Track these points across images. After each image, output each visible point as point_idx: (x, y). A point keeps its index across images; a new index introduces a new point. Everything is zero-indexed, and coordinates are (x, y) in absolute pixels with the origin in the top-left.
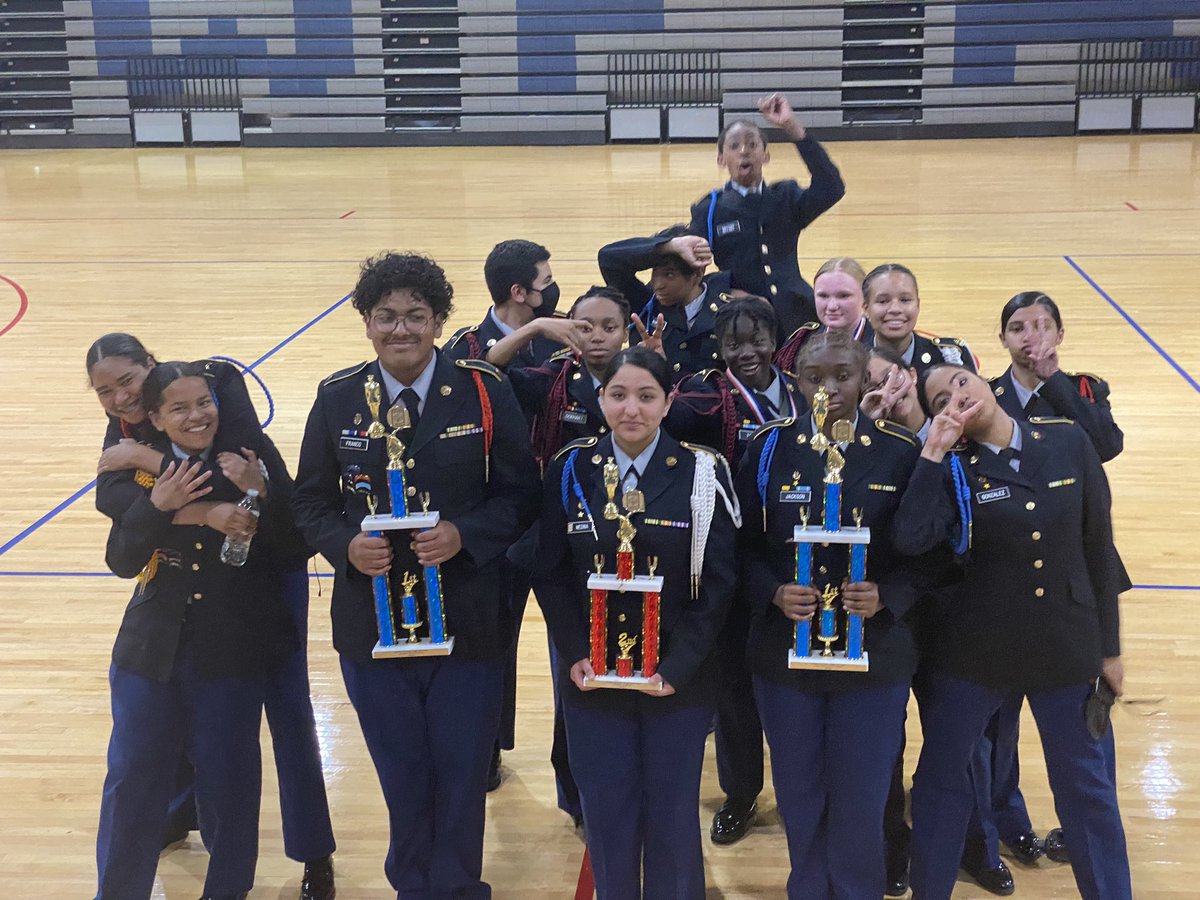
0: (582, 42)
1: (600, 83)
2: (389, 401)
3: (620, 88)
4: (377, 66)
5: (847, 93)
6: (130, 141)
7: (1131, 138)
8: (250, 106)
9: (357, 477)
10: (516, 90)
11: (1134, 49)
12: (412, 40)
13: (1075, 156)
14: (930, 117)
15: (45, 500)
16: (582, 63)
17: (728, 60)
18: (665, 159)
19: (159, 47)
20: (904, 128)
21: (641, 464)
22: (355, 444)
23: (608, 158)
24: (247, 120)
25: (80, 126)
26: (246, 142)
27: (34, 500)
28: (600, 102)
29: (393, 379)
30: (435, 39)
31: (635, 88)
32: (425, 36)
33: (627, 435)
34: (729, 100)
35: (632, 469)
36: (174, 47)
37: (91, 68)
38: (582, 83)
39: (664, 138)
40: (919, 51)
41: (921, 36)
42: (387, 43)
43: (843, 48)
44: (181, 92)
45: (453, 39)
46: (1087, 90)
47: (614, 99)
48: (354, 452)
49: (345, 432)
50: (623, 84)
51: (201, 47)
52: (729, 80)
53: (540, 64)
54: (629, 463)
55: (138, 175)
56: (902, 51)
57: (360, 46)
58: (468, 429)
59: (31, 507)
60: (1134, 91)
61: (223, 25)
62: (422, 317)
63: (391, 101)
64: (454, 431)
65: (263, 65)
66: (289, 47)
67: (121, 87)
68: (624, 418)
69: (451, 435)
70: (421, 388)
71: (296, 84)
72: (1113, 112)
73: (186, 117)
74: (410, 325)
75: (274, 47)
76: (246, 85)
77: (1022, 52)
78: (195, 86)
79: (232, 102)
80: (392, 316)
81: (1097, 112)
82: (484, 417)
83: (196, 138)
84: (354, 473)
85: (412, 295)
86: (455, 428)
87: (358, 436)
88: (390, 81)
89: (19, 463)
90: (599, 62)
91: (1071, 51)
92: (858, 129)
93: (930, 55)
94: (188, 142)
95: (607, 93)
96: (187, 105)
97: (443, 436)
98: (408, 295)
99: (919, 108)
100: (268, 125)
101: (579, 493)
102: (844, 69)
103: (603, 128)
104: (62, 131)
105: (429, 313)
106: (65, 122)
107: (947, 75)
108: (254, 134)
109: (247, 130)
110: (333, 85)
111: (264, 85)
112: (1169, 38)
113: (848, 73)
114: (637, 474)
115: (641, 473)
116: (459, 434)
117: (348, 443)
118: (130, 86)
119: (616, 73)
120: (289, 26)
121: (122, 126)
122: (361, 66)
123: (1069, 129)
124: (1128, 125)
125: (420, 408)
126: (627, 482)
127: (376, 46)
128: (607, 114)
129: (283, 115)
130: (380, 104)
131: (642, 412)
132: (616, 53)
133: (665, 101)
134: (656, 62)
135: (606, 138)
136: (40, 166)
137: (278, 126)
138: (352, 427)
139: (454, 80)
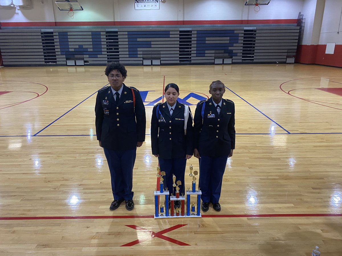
0: (138, 49)
1: (141, 56)
2: (113, 94)
3: (145, 57)
4: (106, 53)
5: (180, 58)
6: (66, 65)
7: (222, 65)
8: (85, 59)
9: (106, 111)
10: (128, 57)
11: (223, 51)
12: (111, 49)
13: (214, 68)
14: (192, 62)
15: (49, 122)
16: (139, 53)
17: (161, 52)
18: (152, 68)
19: (70, 50)
20: (189, 63)
21: (173, 108)
22: (105, 104)
23: (143, 68)
24: (85, 62)
25: (58, 63)
26: (85, 65)
27: (47, 122)
28: (142, 59)
29: (114, 90)
30: (115, 49)
31: (147, 57)
32: (113, 48)
33: (170, 102)
34: (162, 59)
35: (172, 109)
36: (73, 50)
37: (59, 53)
38: (139, 56)
39: (152, 65)
40: (191, 51)
41: (191, 49)
42: (107, 49)
43: (179, 51)
44: (74, 57)
45: (118, 49)
46: (216, 58)
47: (144, 58)
48: (105, 105)
49: (104, 101)
50: (145, 56)
51: (77, 50)
52: (162, 56)
53: (132, 53)
54: (171, 108)
55: (67, 70)
56: (188, 51)
57: (103, 50)
58: (130, 101)
59: (46, 123)
60: (223, 58)
61: (81, 46)
62: (120, 76)
63: (108, 59)
64: (127, 102)
65: (87, 53)
66: (92, 50)
67: (64, 56)
68: (170, 99)
69: (126, 102)
70: (120, 92)
71: (93, 56)
72: (220, 61)
73: (75, 61)
74: (117, 78)
75: (89, 50)
76: (85, 56)
77: (206, 52)
78: (76, 56)
79: (82, 59)
80: (113, 75)
81: (217, 61)
82: (134, 99)
83: (77, 65)
84: (105, 110)
85: (117, 71)
86: (127, 101)
87: (106, 102)
88: (108, 55)
89: (44, 116)
90: (141, 53)
91: (214, 52)
92: (182, 63)
93: (192, 52)
94: (76, 65)
95: (143, 57)
96: (75, 59)
97: (125, 103)
98: (116, 71)
99: (191, 60)
100: (88, 62)
101: (160, 113)
102: (179, 54)
103: (142, 63)
104: (55, 64)
105: (121, 75)
106: (56, 62)
107: (195, 55)
108: (86, 64)
109: (85, 63)
110: (99, 56)
111: (88, 56)
112: (228, 50)
113: (180, 55)
114: (173, 110)
115: (174, 109)
116: (128, 102)
117: (104, 103)
118: (66, 56)
119: (144, 54)
120: (91, 46)
121: (65, 63)
122: (103, 53)
123: (213, 64)
124: (222, 63)
125: (120, 96)
126: (171, 111)
127: (106, 50)
128: (143, 61)
129: (91, 60)
130: (106, 59)
131: (173, 97)
132: (144, 51)
133: (152, 59)
134: (150, 53)
135: (142, 65)
136: (51, 69)
137: (90, 63)
138: (105, 100)
139: (118, 55)
